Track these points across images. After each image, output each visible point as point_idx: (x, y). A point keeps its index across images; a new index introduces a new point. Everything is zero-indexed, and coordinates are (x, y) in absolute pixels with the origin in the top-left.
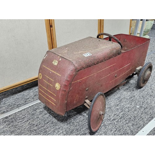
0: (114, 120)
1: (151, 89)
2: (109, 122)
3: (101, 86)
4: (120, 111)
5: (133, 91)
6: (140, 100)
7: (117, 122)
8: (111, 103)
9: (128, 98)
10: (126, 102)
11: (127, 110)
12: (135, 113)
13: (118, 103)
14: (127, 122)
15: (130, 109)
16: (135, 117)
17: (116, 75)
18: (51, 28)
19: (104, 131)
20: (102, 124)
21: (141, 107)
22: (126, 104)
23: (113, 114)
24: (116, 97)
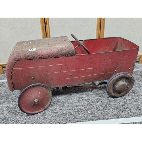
0: (56, 113)
1: (125, 102)
2: (50, 113)
3: (51, 80)
4: (69, 108)
5: (103, 97)
6: (99, 108)
7: (56, 115)
8: (70, 99)
9: (90, 101)
10: (84, 103)
11: (76, 110)
12: (79, 116)
13: (75, 102)
14: (64, 119)
15: (80, 110)
16: (75, 118)
17: (71, 74)
18: (46, 25)
19: (39, 117)
20: (44, 112)
21: (92, 113)
22: (80, 105)
23: (61, 108)
24: (81, 96)
